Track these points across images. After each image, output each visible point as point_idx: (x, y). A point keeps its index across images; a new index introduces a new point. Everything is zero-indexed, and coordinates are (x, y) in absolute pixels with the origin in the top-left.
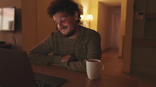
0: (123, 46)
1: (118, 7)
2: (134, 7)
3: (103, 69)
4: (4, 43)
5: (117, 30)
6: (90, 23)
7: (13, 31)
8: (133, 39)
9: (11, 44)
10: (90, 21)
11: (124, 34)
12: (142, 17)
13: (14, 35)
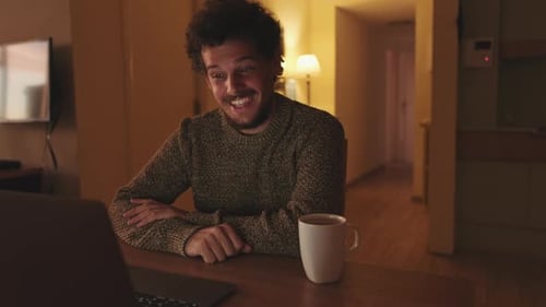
0: (427, 161)
1: (406, 24)
2: (460, 22)
3: (356, 245)
4: (16, 165)
5: (404, 105)
6: (308, 83)
7: (46, 123)
8: (460, 134)
9: (41, 169)
10: (308, 76)
11: (427, 119)
12: (487, 59)
13: (48, 137)
